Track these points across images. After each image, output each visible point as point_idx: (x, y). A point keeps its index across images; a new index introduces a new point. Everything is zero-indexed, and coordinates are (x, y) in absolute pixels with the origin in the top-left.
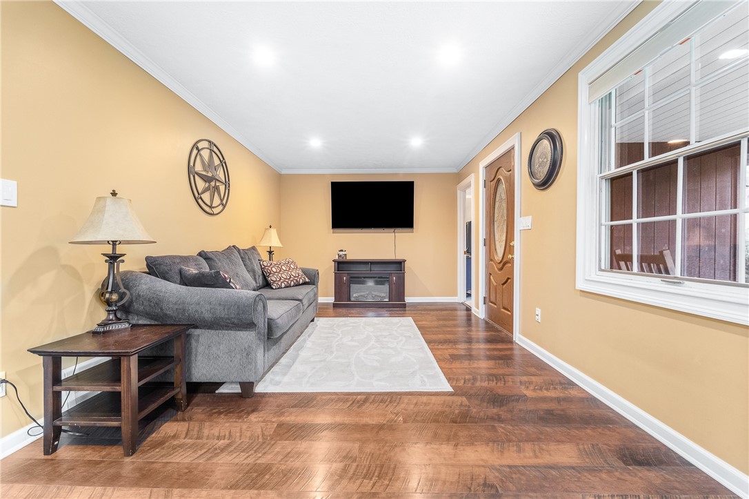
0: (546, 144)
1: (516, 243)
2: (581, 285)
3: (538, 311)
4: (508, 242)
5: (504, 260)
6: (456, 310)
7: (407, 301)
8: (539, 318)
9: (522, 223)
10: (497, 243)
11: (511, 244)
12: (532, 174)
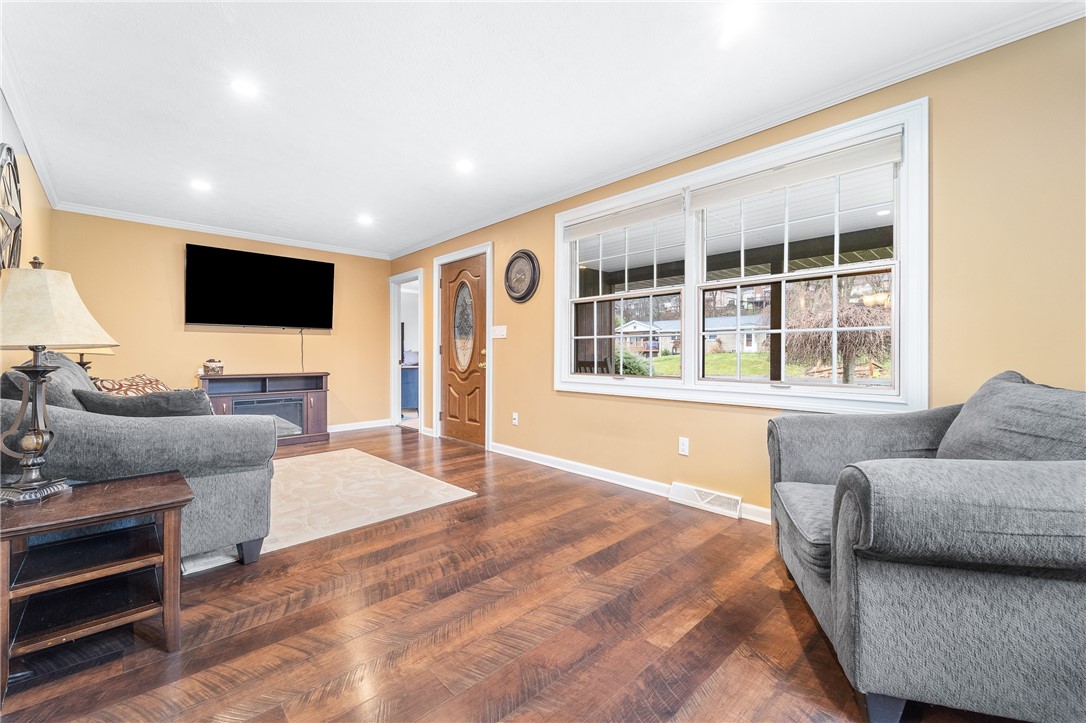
0: (523, 265)
1: (489, 351)
2: (558, 386)
3: (515, 415)
4: (477, 349)
5: (471, 369)
6: (387, 435)
7: (328, 431)
8: (516, 422)
9: (494, 332)
10: (459, 351)
11: (483, 351)
12: (510, 288)
